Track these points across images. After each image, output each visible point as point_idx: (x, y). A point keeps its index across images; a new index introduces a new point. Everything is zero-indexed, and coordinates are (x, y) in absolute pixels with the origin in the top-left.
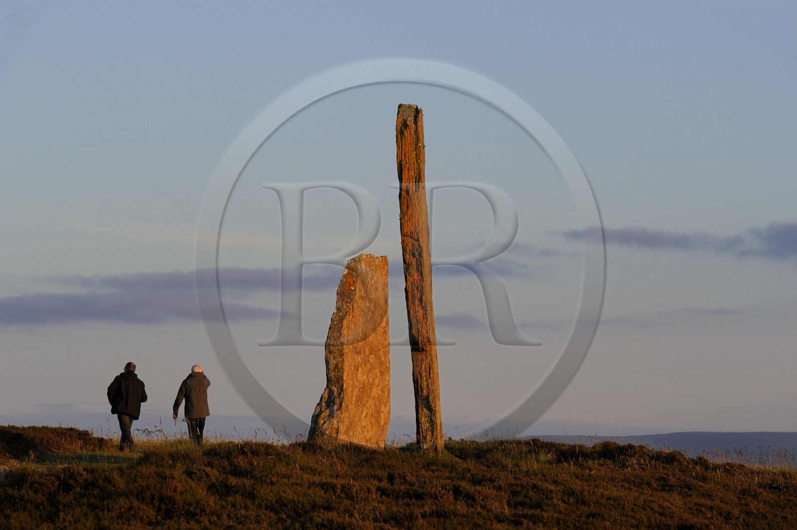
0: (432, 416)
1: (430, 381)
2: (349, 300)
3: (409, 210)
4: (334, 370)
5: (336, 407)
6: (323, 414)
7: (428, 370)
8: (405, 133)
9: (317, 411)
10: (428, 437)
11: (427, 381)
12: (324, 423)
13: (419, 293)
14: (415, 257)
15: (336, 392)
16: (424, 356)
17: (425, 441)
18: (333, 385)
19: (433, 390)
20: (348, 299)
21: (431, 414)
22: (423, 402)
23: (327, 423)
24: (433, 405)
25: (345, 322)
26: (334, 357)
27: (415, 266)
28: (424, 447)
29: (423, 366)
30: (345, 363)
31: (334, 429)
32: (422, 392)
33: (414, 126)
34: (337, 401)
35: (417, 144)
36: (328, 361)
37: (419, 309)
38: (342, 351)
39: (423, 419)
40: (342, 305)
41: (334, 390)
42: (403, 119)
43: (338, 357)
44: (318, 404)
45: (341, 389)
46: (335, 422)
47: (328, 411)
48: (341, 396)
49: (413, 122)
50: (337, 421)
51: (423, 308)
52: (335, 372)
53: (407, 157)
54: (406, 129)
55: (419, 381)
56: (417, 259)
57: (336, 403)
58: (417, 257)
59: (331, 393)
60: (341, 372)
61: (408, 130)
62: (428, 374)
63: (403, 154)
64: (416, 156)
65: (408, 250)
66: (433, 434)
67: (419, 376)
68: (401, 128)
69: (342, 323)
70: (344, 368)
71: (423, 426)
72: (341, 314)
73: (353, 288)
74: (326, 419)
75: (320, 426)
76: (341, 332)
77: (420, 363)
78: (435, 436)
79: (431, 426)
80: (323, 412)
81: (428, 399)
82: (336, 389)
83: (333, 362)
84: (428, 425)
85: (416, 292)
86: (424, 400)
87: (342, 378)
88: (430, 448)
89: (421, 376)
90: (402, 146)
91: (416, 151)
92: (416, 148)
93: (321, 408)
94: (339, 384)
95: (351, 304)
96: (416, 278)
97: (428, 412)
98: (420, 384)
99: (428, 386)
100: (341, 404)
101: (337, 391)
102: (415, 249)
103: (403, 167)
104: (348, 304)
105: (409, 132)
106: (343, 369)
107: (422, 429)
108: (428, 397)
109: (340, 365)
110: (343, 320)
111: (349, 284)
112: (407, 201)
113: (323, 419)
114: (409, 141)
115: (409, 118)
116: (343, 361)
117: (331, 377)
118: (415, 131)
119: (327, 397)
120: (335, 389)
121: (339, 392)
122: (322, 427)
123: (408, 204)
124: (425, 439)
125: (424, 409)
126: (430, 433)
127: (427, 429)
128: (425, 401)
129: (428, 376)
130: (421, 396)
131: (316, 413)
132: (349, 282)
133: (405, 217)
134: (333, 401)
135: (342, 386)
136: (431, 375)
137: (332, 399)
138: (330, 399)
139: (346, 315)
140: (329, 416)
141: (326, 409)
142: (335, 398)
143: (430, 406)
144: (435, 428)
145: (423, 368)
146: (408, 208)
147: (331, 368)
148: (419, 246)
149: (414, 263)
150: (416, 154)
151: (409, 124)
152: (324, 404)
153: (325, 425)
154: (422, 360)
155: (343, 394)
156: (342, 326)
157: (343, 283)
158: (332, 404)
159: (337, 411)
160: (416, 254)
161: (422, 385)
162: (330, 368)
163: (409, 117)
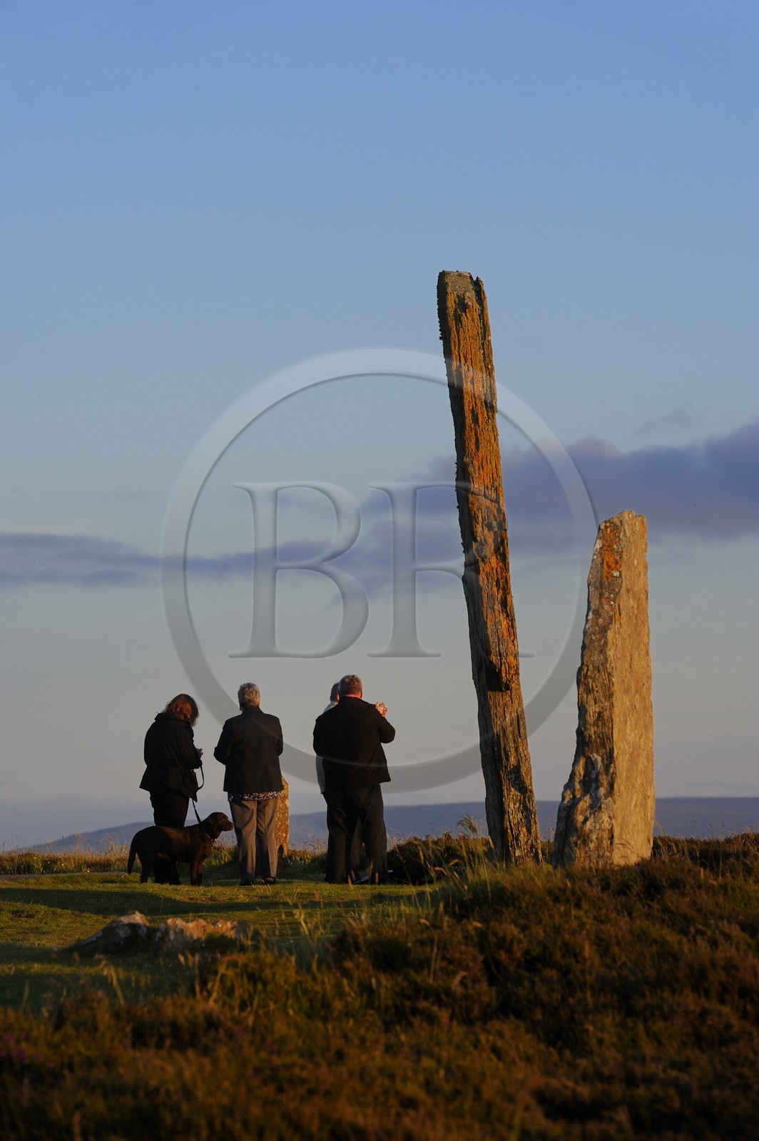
0: (527, 800)
1: (520, 740)
2: (612, 596)
3: (480, 450)
4: (595, 724)
5: (602, 791)
6: (581, 803)
7: (515, 722)
8: (464, 319)
9: (567, 799)
10: (522, 836)
11: (514, 741)
12: (586, 820)
13: (501, 592)
14: (492, 530)
15: (600, 764)
16: (508, 699)
17: (517, 844)
18: (594, 750)
19: (525, 756)
20: (611, 594)
21: (524, 798)
22: (510, 777)
23: (591, 820)
24: (527, 782)
25: (610, 635)
26: (595, 700)
27: (493, 544)
28: (515, 854)
29: (508, 716)
30: (616, 710)
31: (604, 830)
32: (508, 760)
33: (478, 306)
34: (604, 780)
35: (484, 338)
36: (584, 707)
37: (502, 618)
38: (609, 688)
39: (512, 806)
40: (601, 604)
41: (596, 760)
42: (458, 296)
43: (603, 700)
44: (567, 787)
45: (610, 758)
46: (605, 817)
47: (587, 798)
48: (611, 771)
49: (475, 300)
50: (609, 817)
51: (508, 616)
52: (598, 727)
53: (469, 360)
54: (465, 312)
55: (502, 741)
56: (495, 533)
57: (602, 785)
58: (496, 529)
59: (590, 764)
60: (608, 727)
61: (468, 314)
62: (516, 728)
63: (462, 355)
64: (484, 358)
65: (480, 518)
66: (529, 831)
67: (501, 734)
68: (456, 311)
69: (606, 637)
70: (614, 718)
71: (511, 817)
72: (601, 621)
73: (616, 574)
74: (588, 813)
75: (579, 825)
76: (605, 653)
77: (501, 711)
78: (533, 834)
79: (526, 817)
80: (580, 800)
81: (519, 771)
82: (599, 759)
83: (592, 709)
84: (520, 816)
85: (495, 589)
86: (510, 773)
87: (610, 738)
88: (526, 855)
89: (504, 733)
90: (459, 340)
91: (483, 349)
92: (483, 344)
93: (573, 793)
94: (605, 748)
95: (617, 602)
96: (494, 565)
97: (518, 794)
98: (503, 746)
99: (517, 749)
100: (611, 786)
101: (603, 761)
102: (492, 517)
103: (463, 376)
104: (612, 603)
105: (470, 318)
106: (612, 720)
107: (510, 822)
108: (517, 769)
109: (606, 714)
110: (606, 631)
111: (609, 567)
112: (476, 435)
113: (582, 814)
114: (470, 333)
115: (468, 294)
116: (612, 705)
117: (590, 736)
118: (479, 316)
119: (582, 773)
120: (597, 758)
121: (606, 762)
122: (582, 828)
123: (477, 440)
124: (517, 839)
125: (512, 789)
126: (524, 829)
127: (518, 823)
128: (513, 776)
129: (516, 732)
130: (506, 767)
131: (565, 802)
132: (607, 563)
133: (474, 462)
134: (597, 780)
135: (612, 751)
136: (522, 730)
137: (593, 776)
138: (590, 777)
139: (611, 622)
140: (591, 807)
141: (583, 795)
142: (598, 774)
143: (523, 782)
144: (532, 820)
145: (507, 719)
146: (477, 447)
147: (591, 718)
148: (499, 510)
149: (490, 541)
150: (484, 354)
151: (470, 303)
152: (578, 786)
153: (588, 823)
154: (505, 705)
155: (615, 767)
156: (606, 643)
157: (596, 564)
158: (594, 785)
159: (605, 799)
160: (495, 524)
161: (508, 749)
162: (588, 719)
163: (465, 292)
